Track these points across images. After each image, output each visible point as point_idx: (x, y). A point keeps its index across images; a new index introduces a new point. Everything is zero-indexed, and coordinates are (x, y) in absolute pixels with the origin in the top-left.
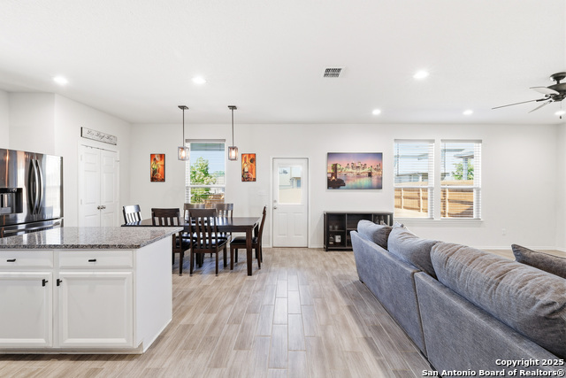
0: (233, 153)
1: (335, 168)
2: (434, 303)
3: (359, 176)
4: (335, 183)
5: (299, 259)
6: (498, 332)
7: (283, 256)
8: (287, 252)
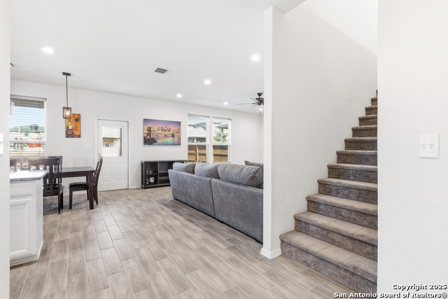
0: (68, 113)
1: (149, 130)
2: (220, 189)
3: (166, 136)
4: (149, 141)
5: (126, 196)
6: (242, 187)
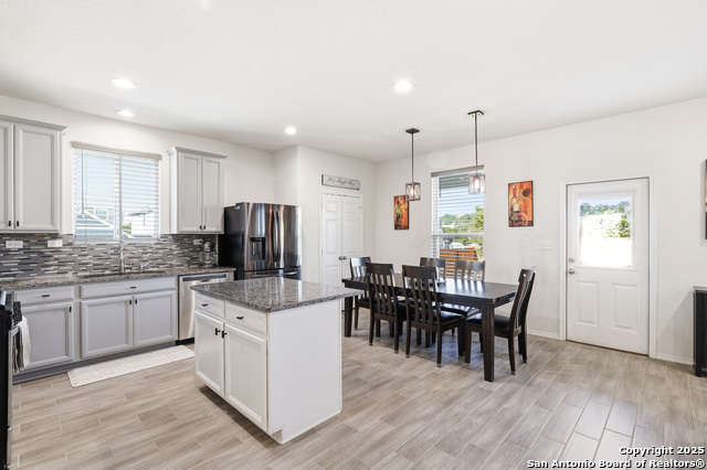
0: (477, 184)
5: (610, 376)
7: (576, 361)
8: (590, 356)
